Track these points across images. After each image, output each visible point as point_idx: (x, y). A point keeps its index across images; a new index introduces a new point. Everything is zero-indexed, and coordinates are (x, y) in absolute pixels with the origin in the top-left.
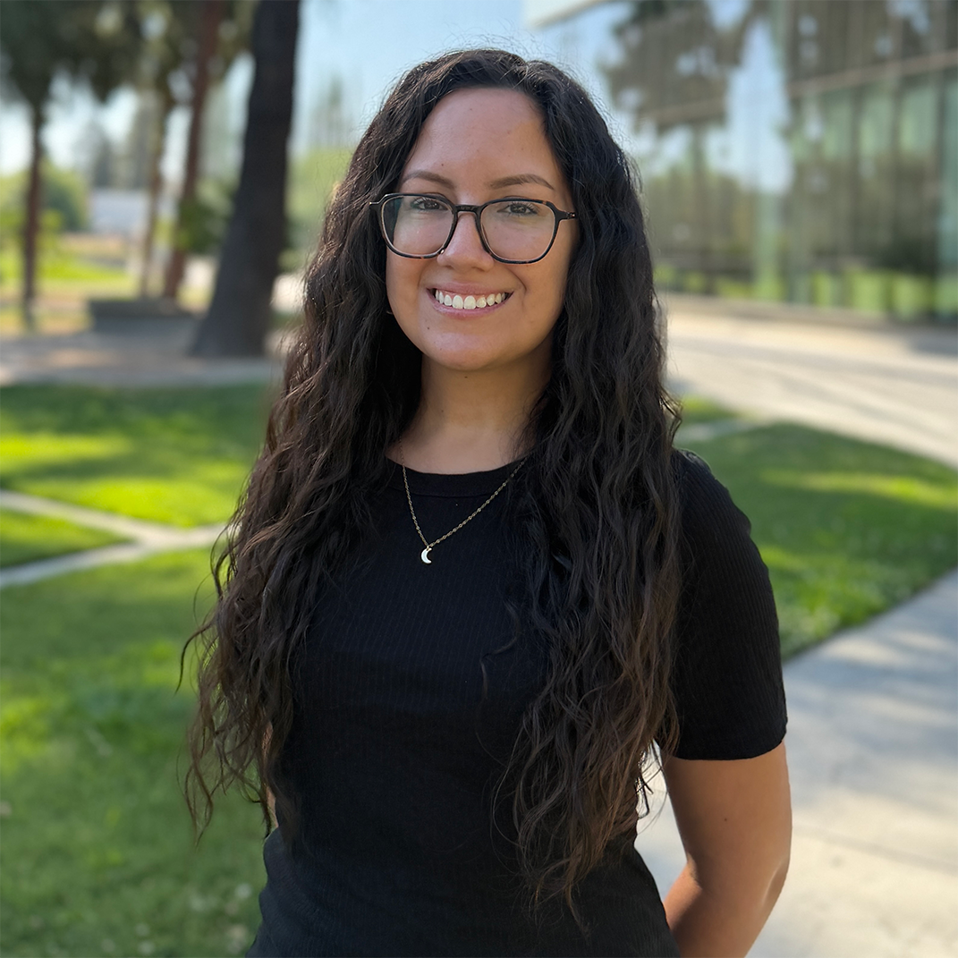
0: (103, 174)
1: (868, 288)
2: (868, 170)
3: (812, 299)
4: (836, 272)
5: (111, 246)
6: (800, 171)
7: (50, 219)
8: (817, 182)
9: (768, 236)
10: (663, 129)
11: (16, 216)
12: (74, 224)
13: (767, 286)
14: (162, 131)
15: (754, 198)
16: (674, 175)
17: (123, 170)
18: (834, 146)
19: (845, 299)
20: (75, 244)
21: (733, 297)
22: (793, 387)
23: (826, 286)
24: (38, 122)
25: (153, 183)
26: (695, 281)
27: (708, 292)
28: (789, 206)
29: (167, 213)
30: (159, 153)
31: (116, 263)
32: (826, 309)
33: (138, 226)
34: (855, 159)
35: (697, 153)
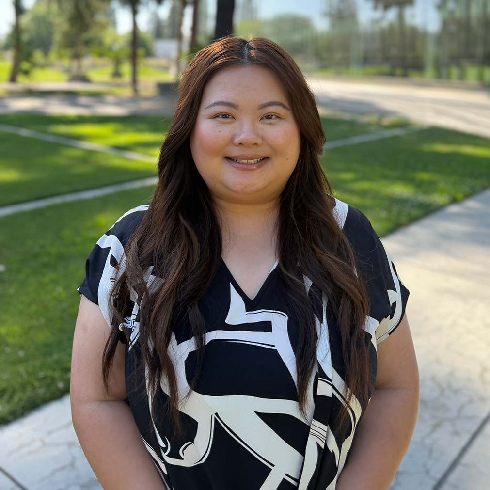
0: (158, 33)
1: (472, 72)
2: (474, 22)
3: (449, 77)
4: (460, 66)
5: (163, 62)
6: (445, 24)
7: (141, 52)
8: (453, 28)
9: (430, 51)
10: (387, 7)
11: (128, 51)
12: (149, 54)
13: (430, 72)
14: (182, 15)
15: (424, 35)
16: (391, 27)
17: (166, 31)
18: (459, 12)
19: (462, 77)
20: (151, 62)
21: (415, 77)
22: (439, 113)
23: (455, 71)
24: (135, 12)
25: (179, 36)
26: (399, 71)
27: (405, 75)
28: (440, 38)
29: (186, 48)
30: (180, 24)
31: (166, 69)
32: (455, 81)
33: (174, 53)
34: (468, 18)
35: (401, 17)
